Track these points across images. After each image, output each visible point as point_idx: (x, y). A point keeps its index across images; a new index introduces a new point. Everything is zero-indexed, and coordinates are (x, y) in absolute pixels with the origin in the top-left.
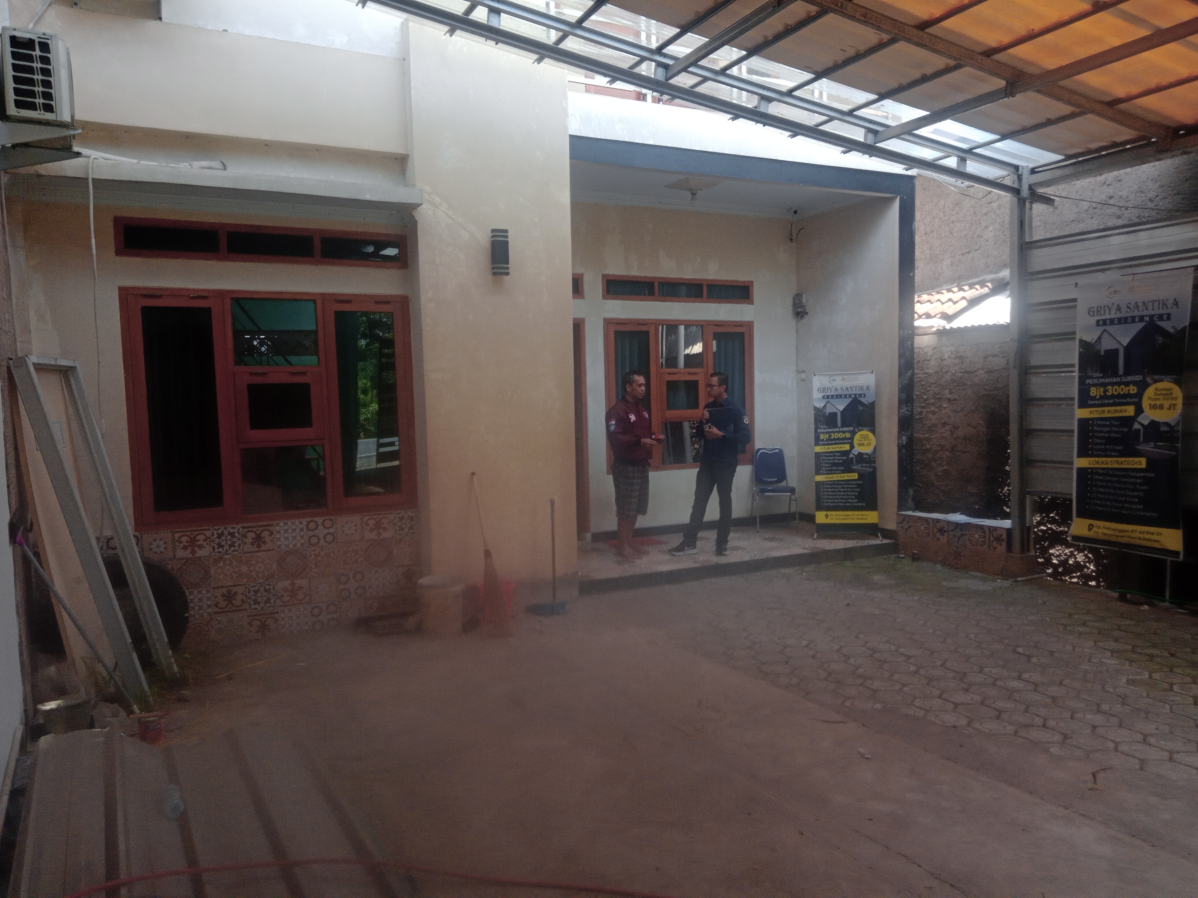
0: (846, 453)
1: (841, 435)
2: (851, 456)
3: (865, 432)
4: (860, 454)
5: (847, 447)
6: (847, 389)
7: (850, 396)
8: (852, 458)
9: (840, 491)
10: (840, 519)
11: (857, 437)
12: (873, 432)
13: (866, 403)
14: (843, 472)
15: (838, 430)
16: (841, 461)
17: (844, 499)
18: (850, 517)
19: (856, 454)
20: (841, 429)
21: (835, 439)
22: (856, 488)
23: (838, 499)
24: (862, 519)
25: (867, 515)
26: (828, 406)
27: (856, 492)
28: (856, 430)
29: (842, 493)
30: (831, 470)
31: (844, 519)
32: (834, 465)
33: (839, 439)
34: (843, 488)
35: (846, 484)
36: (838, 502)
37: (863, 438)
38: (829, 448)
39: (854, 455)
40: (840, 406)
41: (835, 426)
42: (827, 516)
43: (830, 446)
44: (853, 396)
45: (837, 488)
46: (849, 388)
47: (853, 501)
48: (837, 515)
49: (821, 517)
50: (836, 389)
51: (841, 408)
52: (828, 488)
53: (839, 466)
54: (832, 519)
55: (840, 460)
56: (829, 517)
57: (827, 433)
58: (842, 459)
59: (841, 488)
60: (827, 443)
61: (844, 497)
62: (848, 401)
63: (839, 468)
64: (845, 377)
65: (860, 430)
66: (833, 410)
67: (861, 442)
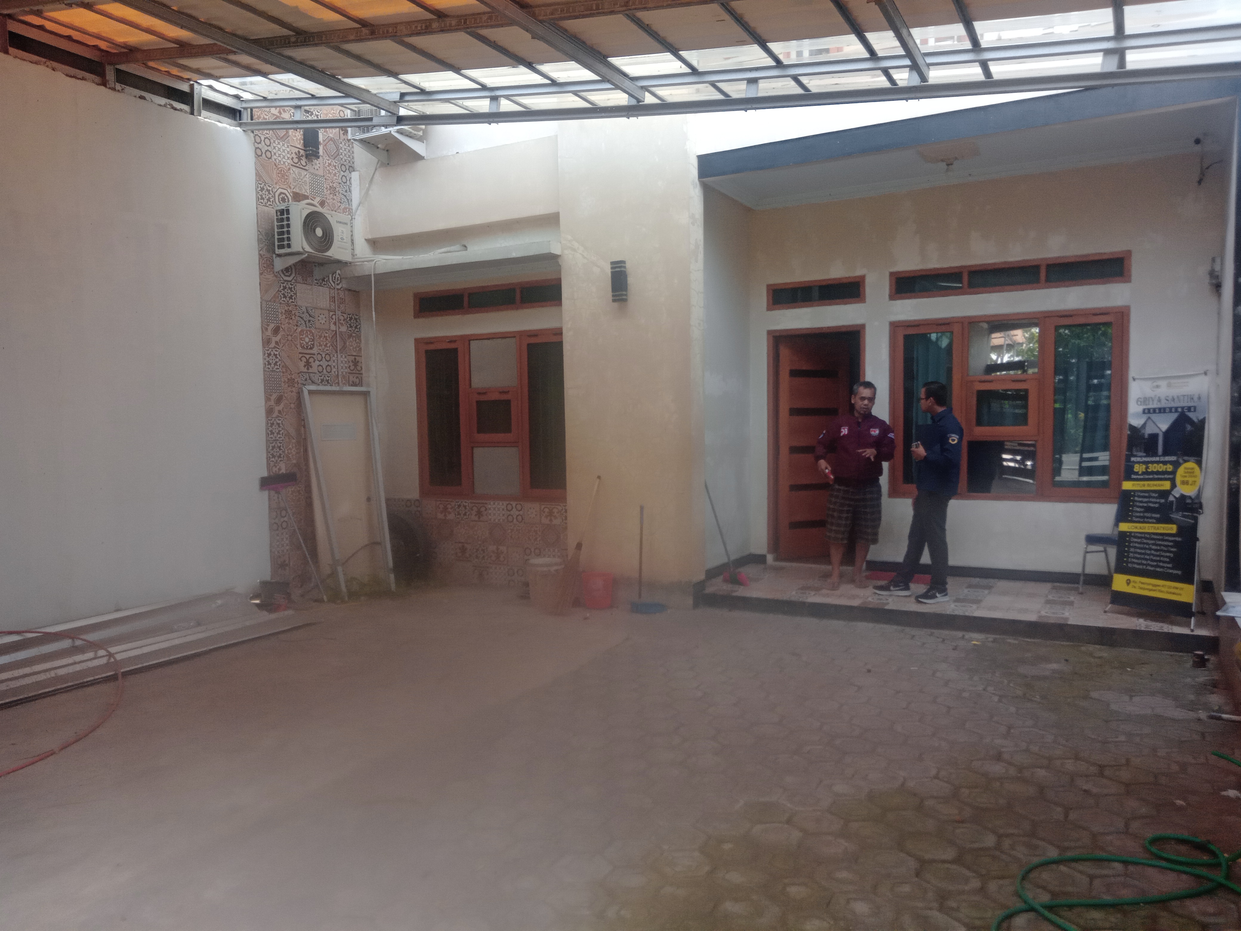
0: (1165, 494)
1: (1161, 468)
2: (1171, 498)
3: (1191, 465)
4: (1183, 497)
5: (1167, 485)
6: (1173, 400)
7: (1176, 408)
8: (1172, 502)
9: (1150, 549)
10: (1144, 589)
11: (1181, 471)
12: (1199, 463)
13: (1196, 420)
14: (1159, 521)
15: (1157, 459)
16: (1157, 505)
17: (1155, 561)
18: (1159, 588)
19: (1177, 496)
20: (1162, 459)
21: (1153, 473)
22: (1171, 547)
23: (1146, 560)
24: (1174, 594)
25: (1182, 589)
26: (1150, 424)
27: (1171, 552)
28: (1181, 461)
29: (1153, 552)
30: (1144, 517)
31: (1150, 590)
32: (1148, 509)
33: (1158, 473)
34: (1157, 545)
35: (1159, 540)
36: (1147, 565)
37: (1188, 472)
38: (1144, 485)
39: (1175, 497)
40: (1163, 424)
41: (1155, 454)
42: (1128, 582)
43: (1146, 483)
44: (1180, 410)
45: (1147, 544)
46: (1175, 397)
47: (1165, 565)
48: (1143, 583)
49: (1120, 583)
50: (1159, 400)
51: (1164, 427)
52: (1136, 542)
53: (1154, 513)
54: (1135, 587)
55: (1156, 503)
56: (1132, 584)
57: (1144, 463)
58: (1159, 503)
59: (1153, 544)
60: (1142, 477)
61: (1155, 558)
62: (1174, 416)
63: (1154, 515)
64: (1173, 381)
65: (1185, 461)
66: (1156, 431)
67: (1186, 479)
